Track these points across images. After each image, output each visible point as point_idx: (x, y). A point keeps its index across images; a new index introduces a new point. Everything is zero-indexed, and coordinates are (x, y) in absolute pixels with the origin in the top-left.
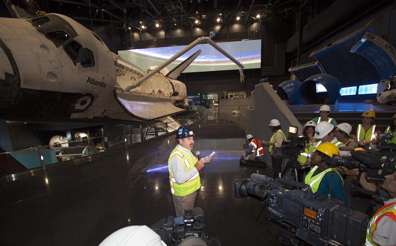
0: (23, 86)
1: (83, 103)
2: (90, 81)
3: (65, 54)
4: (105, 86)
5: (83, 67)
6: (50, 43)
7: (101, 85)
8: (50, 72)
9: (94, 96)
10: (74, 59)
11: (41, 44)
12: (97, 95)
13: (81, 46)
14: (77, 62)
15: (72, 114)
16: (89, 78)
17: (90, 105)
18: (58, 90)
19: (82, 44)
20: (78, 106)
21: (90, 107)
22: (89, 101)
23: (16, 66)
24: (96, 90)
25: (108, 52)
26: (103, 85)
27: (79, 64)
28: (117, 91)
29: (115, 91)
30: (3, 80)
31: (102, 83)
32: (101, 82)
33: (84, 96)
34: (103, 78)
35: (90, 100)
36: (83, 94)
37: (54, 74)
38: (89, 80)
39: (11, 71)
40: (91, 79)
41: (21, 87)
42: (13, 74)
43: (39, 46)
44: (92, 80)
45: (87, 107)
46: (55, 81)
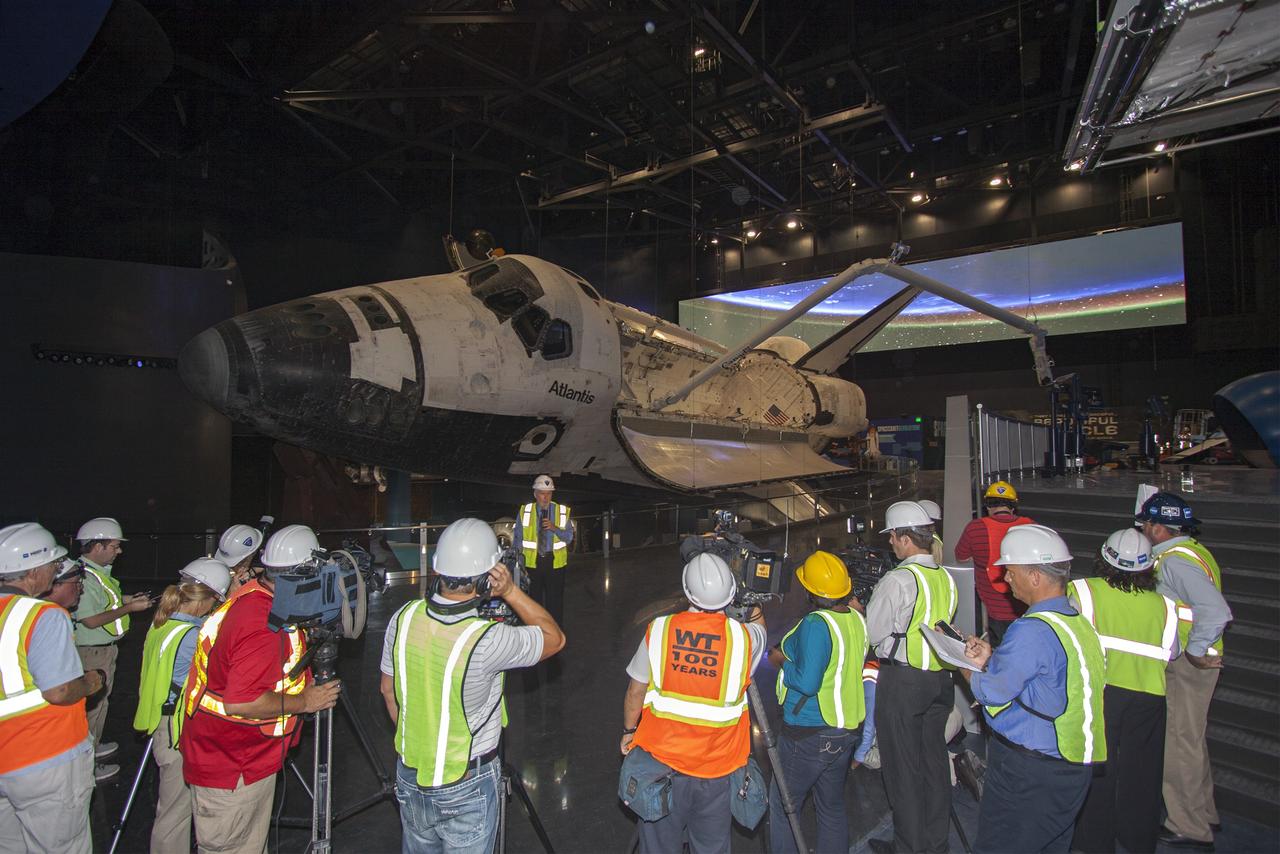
0: (427, 403)
1: (538, 439)
2: (556, 390)
3: (513, 335)
4: (591, 399)
5: (546, 359)
6: (490, 316)
7: (580, 399)
8: (478, 374)
9: (564, 425)
10: (529, 343)
11: (472, 319)
12: (572, 421)
13: (548, 315)
14: (535, 351)
15: (513, 463)
16: (556, 382)
17: (554, 443)
18: (488, 410)
19: (550, 312)
20: (527, 446)
21: (554, 450)
22: (551, 436)
23: (422, 366)
24: (568, 409)
25: (608, 322)
26: (584, 397)
27: (537, 354)
28: (622, 413)
29: (614, 412)
30: (396, 392)
31: (584, 394)
32: (582, 392)
33: (540, 422)
34: (588, 382)
35: (555, 434)
36: (540, 418)
37: (485, 378)
38: (557, 388)
39: (413, 377)
40: (559, 384)
41: (424, 404)
42: (414, 380)
43: (468, 324)
44: (562, 387)
45: (548, 450)
46: (485, 391)
